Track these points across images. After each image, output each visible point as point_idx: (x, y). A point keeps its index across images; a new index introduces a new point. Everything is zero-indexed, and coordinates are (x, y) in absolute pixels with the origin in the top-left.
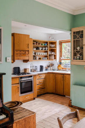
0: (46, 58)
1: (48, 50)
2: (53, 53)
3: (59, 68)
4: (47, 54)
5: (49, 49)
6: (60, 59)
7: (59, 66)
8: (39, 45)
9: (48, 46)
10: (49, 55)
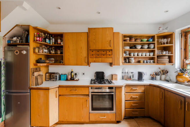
0: (151, 61)
1: (154, 48)
2: (164, 53)
3: (180, 79)
4: (153, 55)
5: (157, 47)
6: (184, 62)
7: (178, 75)
8: (135, 41)
9: (156, 42)
10: (158, 56)
